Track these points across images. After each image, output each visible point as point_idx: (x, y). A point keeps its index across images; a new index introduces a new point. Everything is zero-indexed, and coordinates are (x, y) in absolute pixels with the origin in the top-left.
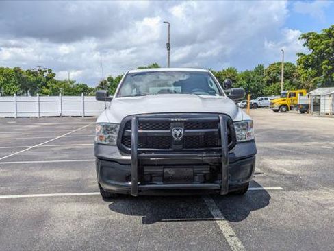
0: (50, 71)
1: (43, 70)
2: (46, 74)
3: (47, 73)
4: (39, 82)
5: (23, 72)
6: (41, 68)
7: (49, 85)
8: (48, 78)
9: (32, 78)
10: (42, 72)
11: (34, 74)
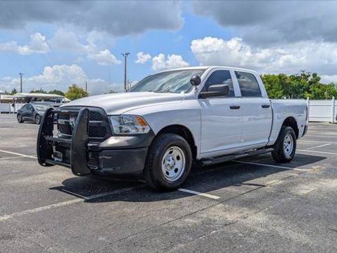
0: (315, 75)
1: (307, 74)
2: (309, 79)
3: (311, 77)
4: (301, 87)
5: (286, 78)
6: (305, 73)
7: (311, 89)
8: (311, 83)
9: (295, 83)
10: (306, 77)
11: (297, 79)
